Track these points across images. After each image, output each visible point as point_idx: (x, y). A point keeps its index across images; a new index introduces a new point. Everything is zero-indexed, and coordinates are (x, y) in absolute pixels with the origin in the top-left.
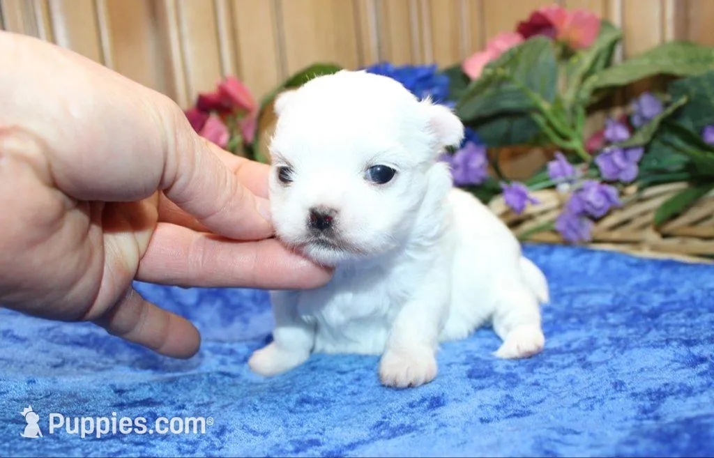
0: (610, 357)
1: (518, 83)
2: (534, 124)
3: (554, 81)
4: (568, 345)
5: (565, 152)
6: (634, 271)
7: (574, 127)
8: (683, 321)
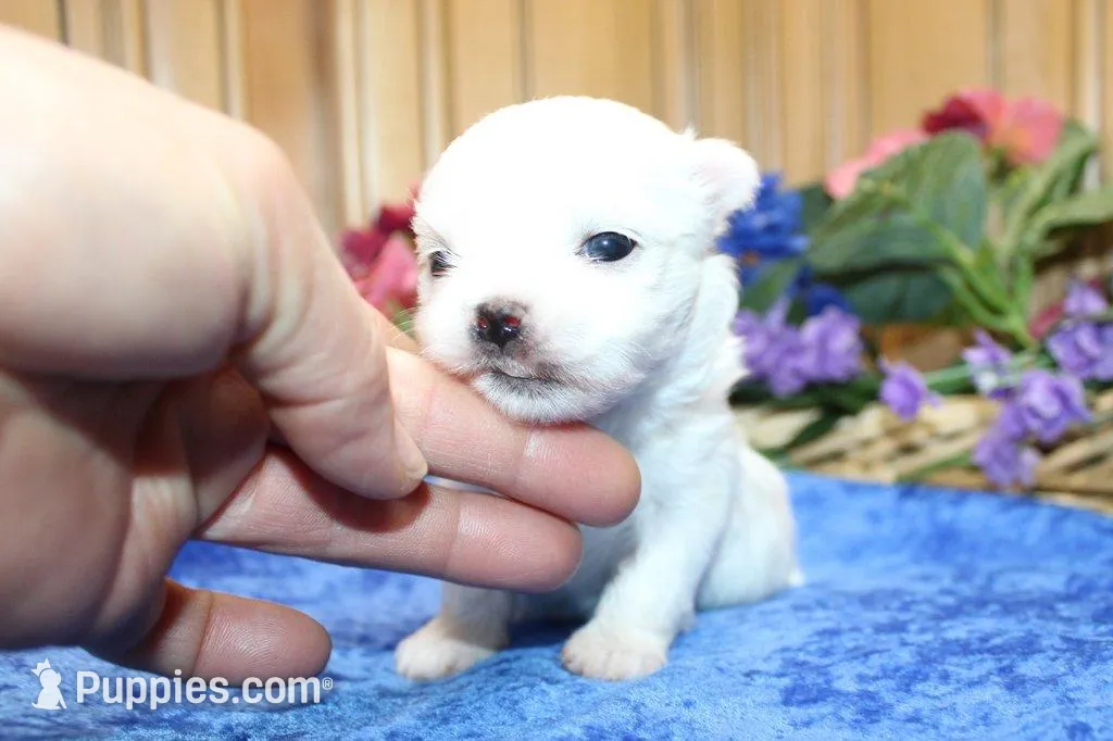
1: (918, 214)
2: (944, 288)
3: (979, 214)
4: (984, 640)
7: (1011, 292)
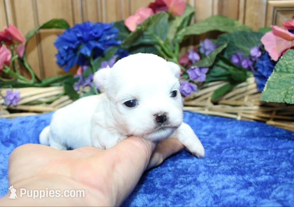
0: (207, 178)
1: (150, 32)
3: (166, 32)
6: (204, 123)
7: (174, 52)
8: (233, 156)
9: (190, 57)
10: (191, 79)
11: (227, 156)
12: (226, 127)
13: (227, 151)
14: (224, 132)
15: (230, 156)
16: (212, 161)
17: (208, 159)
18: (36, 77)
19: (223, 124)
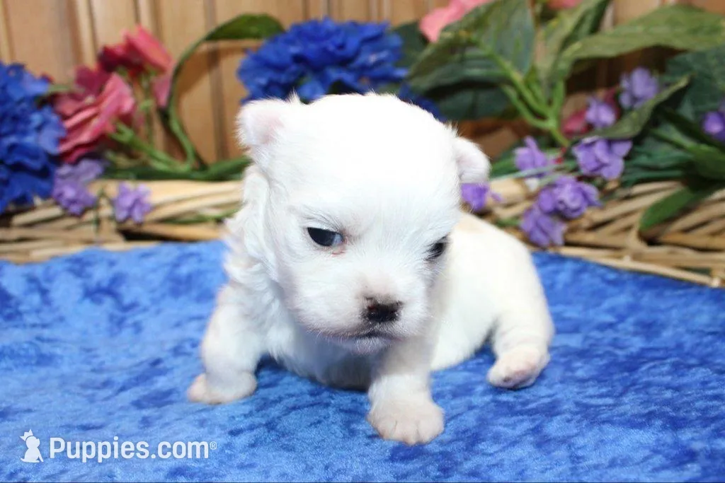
1: (486, 48)
2: (506, 98)
3: (529, 47)
5: (538, 134)
6: (611, 290)
7: (550, 103)
8: (668, 379)
9: (591, 115)
10: (584, 171)
11: (651, 379)
12: (670, 303)
13: (654, 367)
14: (662, 317)
15: (658, 379)
16: (604, 390)
17: (596, 382)
18: (197, 157)
19: (660, 295)
